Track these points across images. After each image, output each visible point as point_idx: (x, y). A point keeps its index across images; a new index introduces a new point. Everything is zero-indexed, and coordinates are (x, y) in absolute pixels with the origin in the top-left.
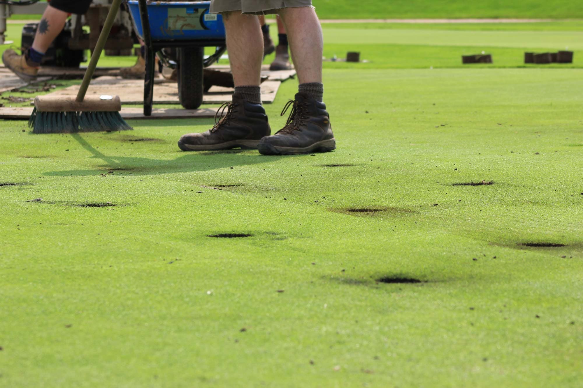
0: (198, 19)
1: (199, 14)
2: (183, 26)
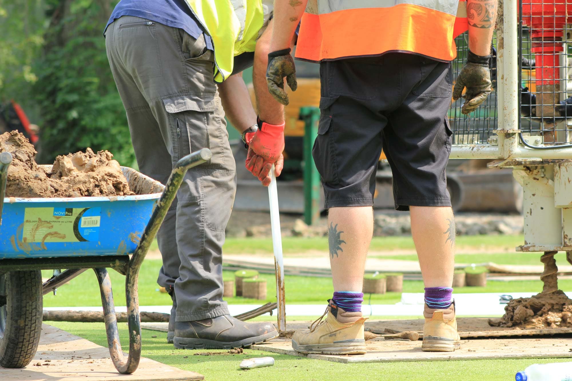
0: (72, 225)
1: (73, 218)
2: (45, 238)
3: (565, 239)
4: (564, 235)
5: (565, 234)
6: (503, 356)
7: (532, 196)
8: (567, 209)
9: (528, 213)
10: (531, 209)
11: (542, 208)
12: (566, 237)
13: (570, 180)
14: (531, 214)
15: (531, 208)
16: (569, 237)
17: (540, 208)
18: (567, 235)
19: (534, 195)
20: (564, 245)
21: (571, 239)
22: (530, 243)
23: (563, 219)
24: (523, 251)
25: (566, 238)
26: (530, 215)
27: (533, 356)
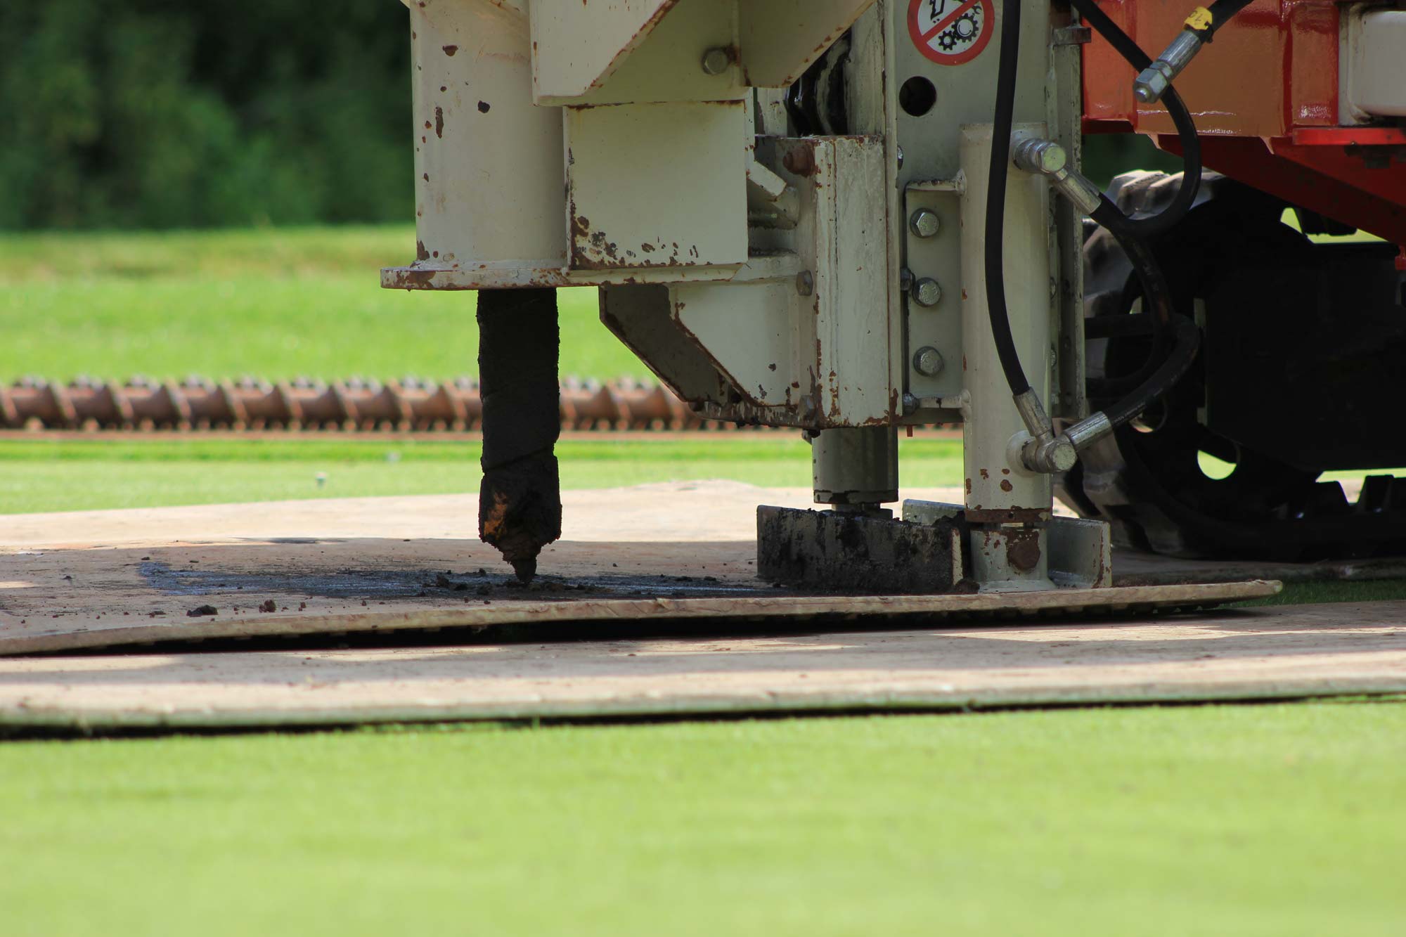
3: (579, 238)
4: (572, 219)
5: (578, 214)
7: (444, 54)
8: (584, 113)
9: (428, 126)
10: (439, 111)
11: (484, 107)
12: (581, 226)
14: (439, 132)
15: (440, 105)
16: (592, 230)
17: (477, 107)
18: (585, 222)
19: (450, 50)
20: (574, 261)
21: (603, 234)
22: (437, 255)
23: (570, 151)
24: (407, 290)
25: (584, 235)
26: (435, 135)
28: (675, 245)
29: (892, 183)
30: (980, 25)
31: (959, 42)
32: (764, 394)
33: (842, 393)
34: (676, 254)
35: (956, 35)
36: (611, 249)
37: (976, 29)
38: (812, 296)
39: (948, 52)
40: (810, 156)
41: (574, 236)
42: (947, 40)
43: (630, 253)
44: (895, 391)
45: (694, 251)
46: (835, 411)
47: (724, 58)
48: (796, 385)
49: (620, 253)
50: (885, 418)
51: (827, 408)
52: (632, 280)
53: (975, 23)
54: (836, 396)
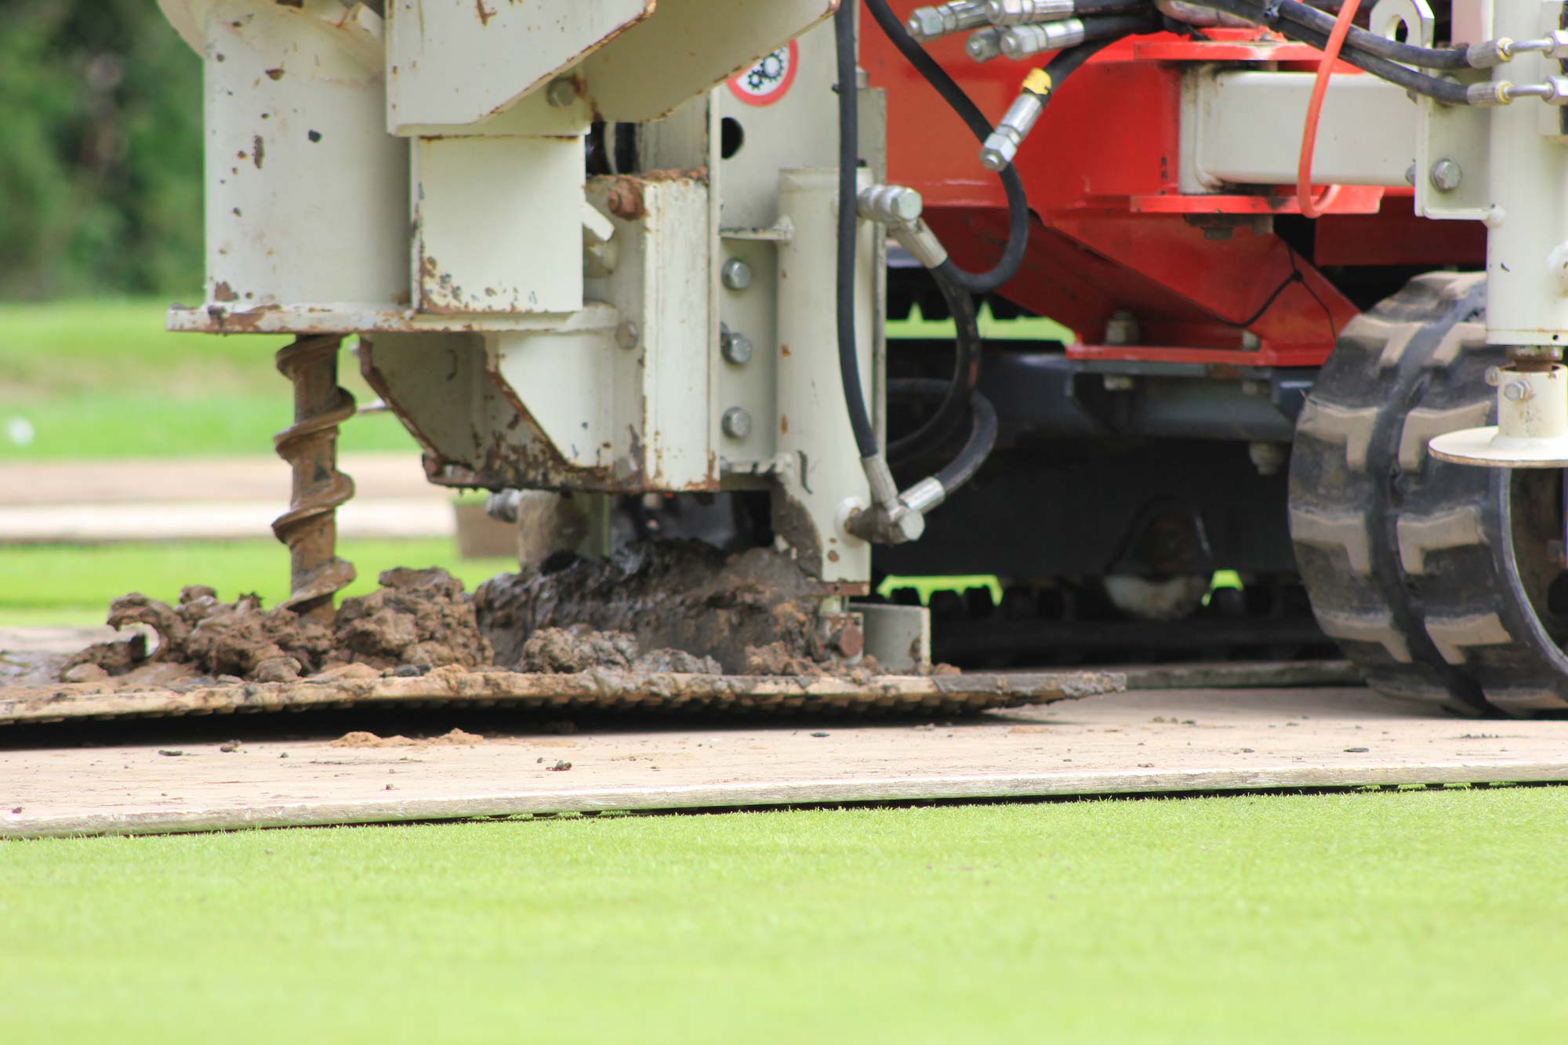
3: (427, 279)
4: (421, 258)
5: (426, 255)
6: (123, 819)
7: (267, 77)
8: (435, 143)
9: (241, 155)
10: (258, 141)
11: (314, 136)
12: (429, 267)
13: (487, 9)
14: (258, 161)
15: (260, 133)
16: (440, 270)
17: (306, 136)
18: (432, 261)
19: (274, 74)
20: (421, 304)
21: (448, 276)
22: (249, 295)
23: (420, 185)
24: (226, 333)
25: (432, 276)
26: (253, 166)
27: (247, 817)
28: (515, 290)
29: (715, 229)
30: (786, 65)
31: (766, 81)
32: (576, 454)
33: (665, 454)
34: (516, 299)
35: (763, 74)
36: (456, 292)
37: (781, 68)
38: (636, 350)
39: (756, 92)
40: (639, 199)
41: (422, 277)
42: (755, 79)
43: (473, 297)
44: (713, 454)
45: (533, 297)
46: (659, 473)
47: (571, 89)
48: (607, 445)
49: (465, 297)
50: (704, 483)
51: (650, 470)
52: (469, 326)
53: (780, 61)
54: (659, 457)
